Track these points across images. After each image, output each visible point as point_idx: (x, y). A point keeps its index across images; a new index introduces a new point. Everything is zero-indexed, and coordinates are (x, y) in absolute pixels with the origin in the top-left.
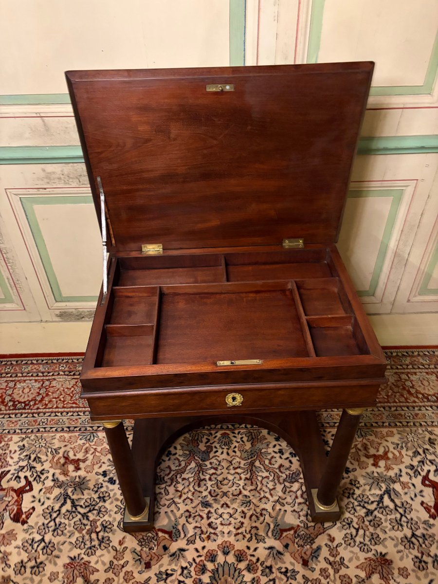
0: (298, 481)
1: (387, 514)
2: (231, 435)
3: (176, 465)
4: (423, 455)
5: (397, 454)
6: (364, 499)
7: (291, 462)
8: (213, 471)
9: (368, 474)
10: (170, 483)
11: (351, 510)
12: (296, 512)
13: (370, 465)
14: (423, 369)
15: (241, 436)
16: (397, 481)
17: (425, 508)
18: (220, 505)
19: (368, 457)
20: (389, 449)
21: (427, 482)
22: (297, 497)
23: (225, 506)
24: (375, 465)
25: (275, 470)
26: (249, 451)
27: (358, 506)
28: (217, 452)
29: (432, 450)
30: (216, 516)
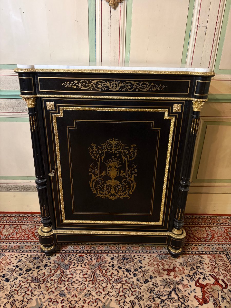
0: (121, 283)
1: (173, 302)
2: (85, 256)
3: (48, 272)
4: (196, 270)
5: (182, 269)
6: (160, 293)
7: (118, 272)
8: (71, 276)
9: (164, 280)
10: (43, 282)
11: (151, 300)
12: (118, 300)
13: (165, 275)
14: (198, 225)
15: (91, 257)
16: (181, 283)
17: (196, 299)
18: (71, 296)
19: (164, 270)
20: (176, 265)
21: (198, 284)
22: (119, 292)
23: (74, 296)
24: (168, 274)
25: (108, 276)
26: (94, 265)
27: (156, 297)
28: (74, 265)
29: (201, 267)
30: (67, 302)
